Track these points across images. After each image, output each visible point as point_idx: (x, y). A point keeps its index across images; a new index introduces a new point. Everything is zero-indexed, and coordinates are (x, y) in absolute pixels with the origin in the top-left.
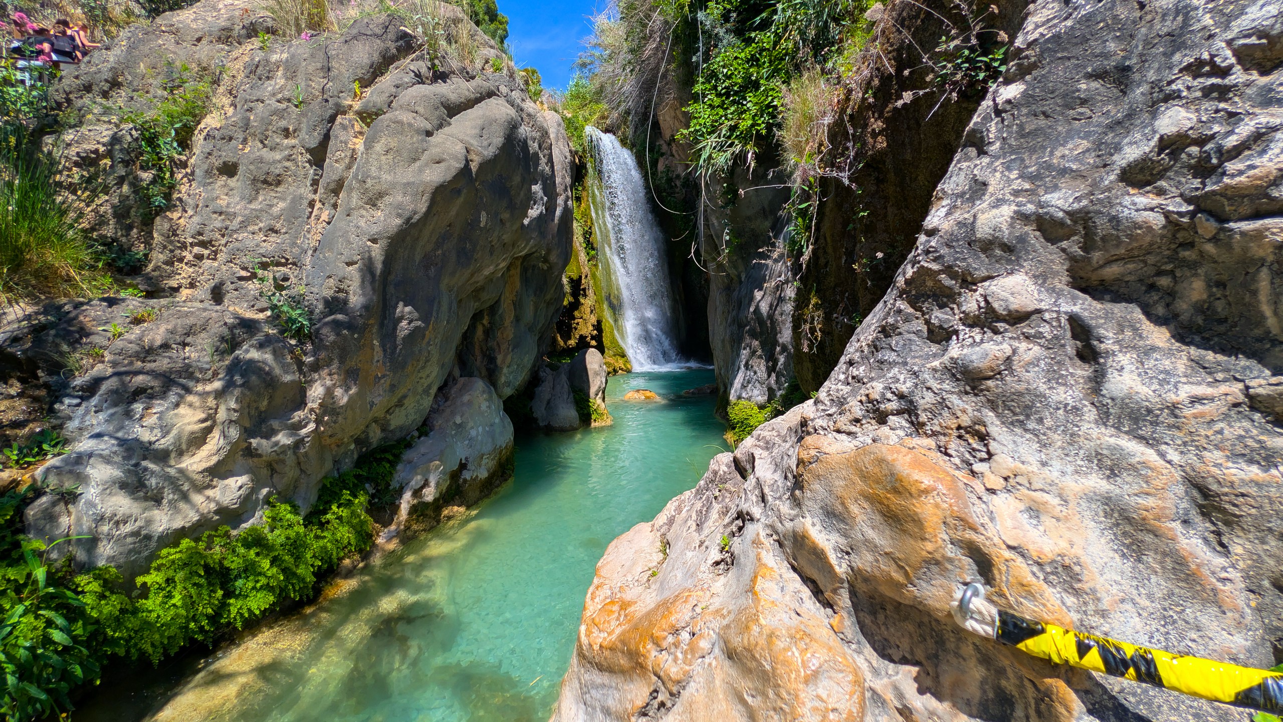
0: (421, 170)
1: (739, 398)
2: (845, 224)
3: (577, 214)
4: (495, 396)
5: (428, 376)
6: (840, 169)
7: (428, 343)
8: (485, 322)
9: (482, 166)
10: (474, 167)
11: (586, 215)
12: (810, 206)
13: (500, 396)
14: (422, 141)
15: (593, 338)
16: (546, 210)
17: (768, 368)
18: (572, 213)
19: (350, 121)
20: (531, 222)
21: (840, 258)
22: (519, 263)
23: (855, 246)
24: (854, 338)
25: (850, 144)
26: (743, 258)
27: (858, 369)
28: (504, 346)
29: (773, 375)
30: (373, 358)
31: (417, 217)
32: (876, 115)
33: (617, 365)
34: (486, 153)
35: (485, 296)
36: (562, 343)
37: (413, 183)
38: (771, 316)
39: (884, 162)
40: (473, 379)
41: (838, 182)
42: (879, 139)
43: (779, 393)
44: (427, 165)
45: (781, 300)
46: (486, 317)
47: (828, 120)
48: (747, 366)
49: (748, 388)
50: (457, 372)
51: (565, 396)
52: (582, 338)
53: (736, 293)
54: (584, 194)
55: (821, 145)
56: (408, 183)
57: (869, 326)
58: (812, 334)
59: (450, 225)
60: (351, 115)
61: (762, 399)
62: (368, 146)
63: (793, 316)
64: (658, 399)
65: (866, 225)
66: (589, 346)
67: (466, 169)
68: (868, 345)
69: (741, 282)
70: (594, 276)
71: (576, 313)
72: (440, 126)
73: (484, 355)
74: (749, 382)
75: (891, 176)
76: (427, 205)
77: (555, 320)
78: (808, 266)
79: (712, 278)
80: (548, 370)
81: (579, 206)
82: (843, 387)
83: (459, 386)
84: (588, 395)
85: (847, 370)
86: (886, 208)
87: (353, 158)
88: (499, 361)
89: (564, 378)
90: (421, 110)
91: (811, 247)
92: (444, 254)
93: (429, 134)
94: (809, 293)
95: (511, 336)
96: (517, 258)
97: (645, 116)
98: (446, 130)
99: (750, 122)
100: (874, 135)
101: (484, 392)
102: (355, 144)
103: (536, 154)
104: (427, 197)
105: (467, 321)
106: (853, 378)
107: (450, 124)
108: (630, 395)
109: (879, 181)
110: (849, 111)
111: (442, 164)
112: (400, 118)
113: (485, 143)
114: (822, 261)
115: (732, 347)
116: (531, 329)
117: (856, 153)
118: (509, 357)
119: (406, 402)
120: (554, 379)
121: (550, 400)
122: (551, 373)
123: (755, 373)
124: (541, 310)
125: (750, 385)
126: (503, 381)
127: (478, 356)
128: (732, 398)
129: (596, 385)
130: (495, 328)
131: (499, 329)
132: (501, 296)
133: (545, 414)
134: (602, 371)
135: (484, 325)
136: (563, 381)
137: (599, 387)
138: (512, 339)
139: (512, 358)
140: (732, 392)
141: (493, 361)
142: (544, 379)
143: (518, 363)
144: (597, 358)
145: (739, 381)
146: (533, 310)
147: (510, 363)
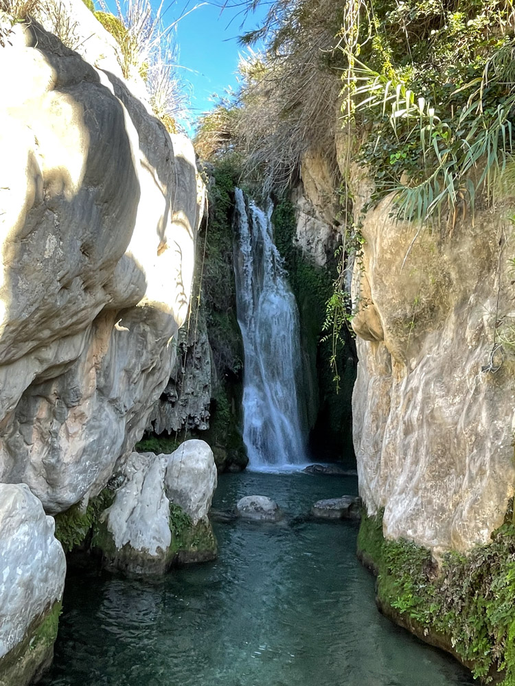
8: (52, 396)
22: (111, 318)
73: (44, 443)
95: (87, 418)
120: (144, 478)
121: (135, 508)
122: (142, 469)
123: (430, 502)
124: (135, 384)
125: (421, 519)
126: (66, 482)
127: (35, 444)
128: (390, 532)
129: (200, 492)
130: (64, 406)
131: (70, 407)
132: (80, 361)
133: (125, 529)
134: (210, 472)
135: (49, 401)
136: (156, 481)
137: (204, 494)
138: (88, 422)
139: (84, 450)
140: (392, 523)
141: (56, 453)
142: (131, 476)
143: (91, 458)
144: (205, 454)
145: (404, 509)
146: (125, 381)
147: (81, 458)
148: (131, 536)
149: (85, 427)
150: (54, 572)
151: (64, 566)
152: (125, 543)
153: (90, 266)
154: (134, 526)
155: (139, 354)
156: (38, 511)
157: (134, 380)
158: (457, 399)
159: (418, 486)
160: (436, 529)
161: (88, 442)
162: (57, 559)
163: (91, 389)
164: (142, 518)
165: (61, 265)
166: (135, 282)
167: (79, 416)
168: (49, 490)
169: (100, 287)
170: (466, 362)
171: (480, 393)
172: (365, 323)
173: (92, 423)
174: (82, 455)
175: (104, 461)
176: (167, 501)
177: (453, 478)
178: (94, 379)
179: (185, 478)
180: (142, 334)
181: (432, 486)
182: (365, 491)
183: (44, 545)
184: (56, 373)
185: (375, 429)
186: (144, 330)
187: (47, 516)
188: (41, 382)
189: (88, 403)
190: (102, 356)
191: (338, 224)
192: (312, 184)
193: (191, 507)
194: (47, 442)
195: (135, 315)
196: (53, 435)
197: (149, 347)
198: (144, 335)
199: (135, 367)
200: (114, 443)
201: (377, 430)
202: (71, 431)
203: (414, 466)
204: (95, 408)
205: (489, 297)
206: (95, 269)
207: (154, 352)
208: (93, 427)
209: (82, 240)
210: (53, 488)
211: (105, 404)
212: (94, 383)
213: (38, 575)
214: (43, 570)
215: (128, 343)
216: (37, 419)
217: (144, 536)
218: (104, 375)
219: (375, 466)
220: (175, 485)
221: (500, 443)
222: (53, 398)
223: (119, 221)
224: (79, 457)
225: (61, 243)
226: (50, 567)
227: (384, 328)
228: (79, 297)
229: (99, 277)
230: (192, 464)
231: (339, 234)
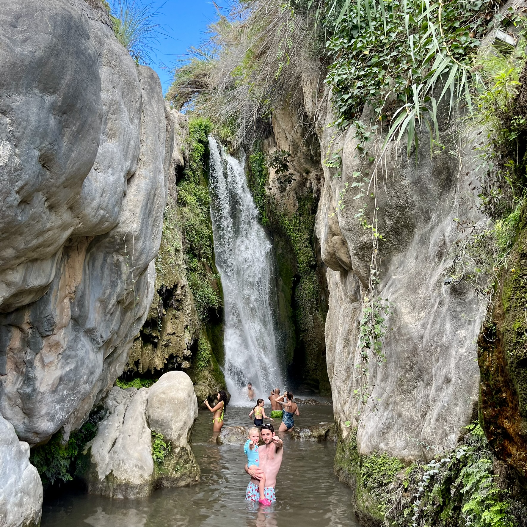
22: (83, 248)
89: (139, 409)
120: (126, 409)
121: (116, 439)
122: (123, 402)
123: (400, 415)
124: (111, 314)
125: (392, 432)
126: (43, 412)
127: (9, 374)
128: (363, 447)
129: (181, 420)
130: (38, 335)
131: (45, 337)
132: (51, 289)
133: (107, 459)
134: (191, 401)
135: (22, 330)
136: (137, 413)
137: (185, 423)
138: (64, 352)
139: (61, 379)
140: (365, 439)
141: (31, 383)
142: (113, 409)
143: (69, 387)
144: (185, 384)
145: (375, 425)
146: (100, 312)
147: (57, 387)
148: (113, 466)
149: (60, 356)
150: (30, 497)
151: (40, 490)
152: (108, 473)
153: (52, 181)
154: (116, 456)
155: (113, 285)
156: (9, 435)
157: (109, 311)
158: (422, 314)
159: (388, 400)
160: (406, 439)
161: (64, 372)
162: (32, 484)
163: (66, 319)
164: (124, 447)
165: (18, 175)
166: (104, 207)
167: (54, 345)
168: (26, 421)
169: (66, 207)
170: (430, 278)
171: (443, 306)
172: (334, 253)
173: (67, 352)
174: (59, 384)
175: (83, 391)
176: (148, 431)
177: (420, 390)
178: (68, 308)
179: (166, 408)
180: (116, 264)
181: (401, 400)
182: (339, 414)
183: (17, 470)
184: (27, 300)
185: (347, 354)
186: (118, 260)
187: (21, 443)
188: (12, 310)
189: (63, 332)
190: (75, 286)
191: (308, 172)
192: (282, 134)
193: (172, 435)
194: (22, 372)
195: (108, 245)
196: (28, 365)
197: (124, 277)
198: (118, 265)
199: (110, 298)
200: (92, 373)
201: (349, 355)
202: (46, 360)
203: (384, 382)
204: (71, 338)
205: (450, 215)
206: (58, 184)
207: (129, 282)
208: (69, 357)
209: (40, 150)
210: (29, 417)
211: (81, 335)
212: (68, 312)
213: (12, 500)
214: (16, 494)
215: (102, 273)
216: (11, 349)
217: (127, 464)
218: (78, 305)
219: (348, 389)
220: (156, 414)
221: (464, 351)
222: (26, 327)
223: (80, 136)
224: (55, 386)
225: (17, 150)
226: (25, 492)
227: (351, 254)
228: (43, 215)
229: (63, 195)
230: (173, 394)
231: (309, 182)
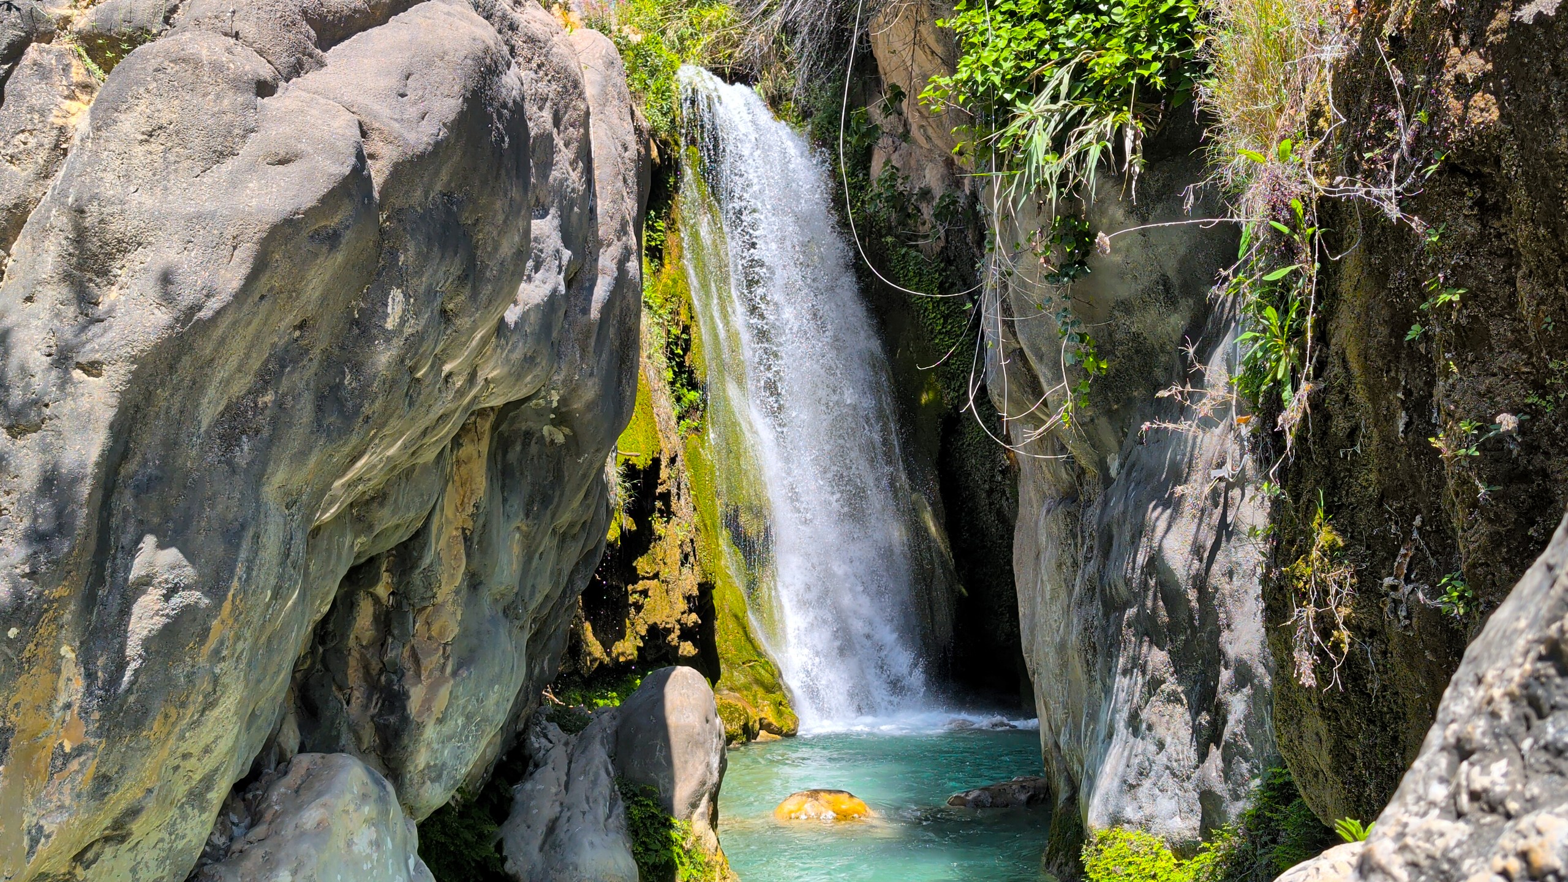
0: (235, 183)
1: (1116, 821)
2: (1400, 323)
3: (650, 293)
4: (395, 809)
5: (207, 750)
6: (1372, 176)
7: (217, 656)
8: (382, 590)
9: (401, 172)
10: (378, 173)
11: (675, 297)
12: (1296, 274)
13: (411, 810)
14: (246, 107)
15: (687, 634)
16: (569, 283)
17: (1196, 730)
18: (637, 290)
19: (60, 56)
20: (524, 316)
21: (1391, 418)
22: (486, 425)
23: (1431, 384)
24: (1463, 672)
25: (1397, 114)
26: (1110, 414)
27: (1485, 771)
28: (431, 662)
29: (1215, 754)
30: (53, 698)
31: (214, 304)
32: (1464, 39)
33: (754, 715)
34: (411, 137)
35: (385, 518)
36: (595, 648)
37: (213, 215)
38: (1200, 582)
39: (1497, 160)
40: (338, 758)
41: (1371, 214)
42: (1478, 99)
43: (1235, 809)
44: (252, 168)
45: (1225, 531)
46: (385, 577)
47: (1333, 51)
48: (1134, 721)
49: (1143, 791)
50: (291, 738)
51: (602, 810)
52: (656, 633)
53: (1093, 514)
54: (671, 239)
55: (1316, 114)
56: (199, 216)
57: (1508, 638)
58: (1325, 634)
59: (302, 326)
60: (64, 44)
61: (1185, 826)
62: (101, 122)
63: (1265, 580)
64: (874, 817)
65: (1457, 327)
66: (673, 659)
67: (358, 176)
68: (1513, 698)
69: (1107, 481)
70: (694, 460)
71: (642, 564)
72: (296, 70)
73: (372, 685)
74: (1142, 773)
75: (1520, 196)
76: (245, 270)
77: (582, 585)
78: (1300, 439)
79: (1025, 468)
80: (554, 730)
81: (657, 272)
82: (1446, 825)
83: (293, 778)
84: (669, 808)
85: (1453, 769)
86: (1511, 281)
87: (59, 150)
88: (414, 705)
89: (599, 754)
90: (248, 29)
91: (1305, 387)
92: (280, 405)
93: (264, 89)
94: (1309, 515)
95: (453, 631)
96: (482, 413)
97: (838, 40)
98: (311, 79)
99: (1121, 58)
100: (1464, 88)
101: (365, 797)
102: (67, 114)
103: (546, 139)
104: (246, 252)
105: (332, 589)
106: (1474, 796)
107: (321, 64)
108: (790, 806)
109: (1486, 210)
110: (1388, 29)
111: (290, 167)
112: (191, 49)
113: (412, 112)
114: (1340, 425)
115: (1089, 665)
116: (509, 611)
117: (1418, 138)
118: (444, 692)
119: (137, 827)
120: (570, 757)
121: (555, 821)
122: (563, 741)
124: (540, 555)
130: (406, 608)
131: (419, 611)
133: (538, 865)
135: (377, 599)
136: (596, 763)
141: (397, 704)
142: (541, 756)
147: (447, 710)
149: (449, 648)
157: (538, 548)
164: (571, 840)
174: (449, 706)
188: (362, 561)
190: (473, 503)
196: (388, 668)
218: (480, 542)
224: (442, 709)
